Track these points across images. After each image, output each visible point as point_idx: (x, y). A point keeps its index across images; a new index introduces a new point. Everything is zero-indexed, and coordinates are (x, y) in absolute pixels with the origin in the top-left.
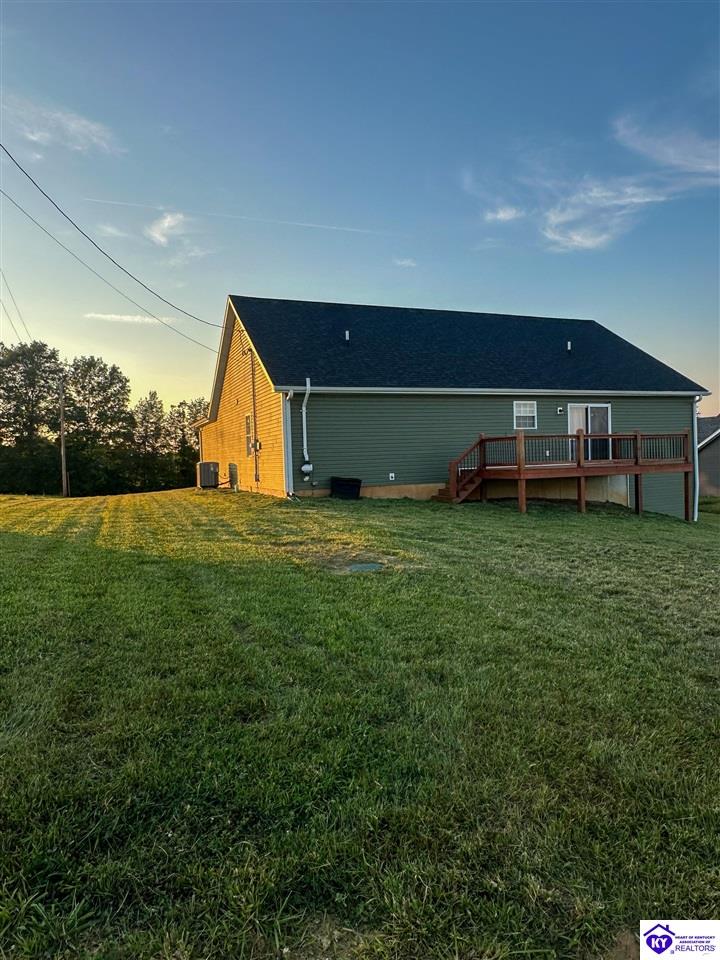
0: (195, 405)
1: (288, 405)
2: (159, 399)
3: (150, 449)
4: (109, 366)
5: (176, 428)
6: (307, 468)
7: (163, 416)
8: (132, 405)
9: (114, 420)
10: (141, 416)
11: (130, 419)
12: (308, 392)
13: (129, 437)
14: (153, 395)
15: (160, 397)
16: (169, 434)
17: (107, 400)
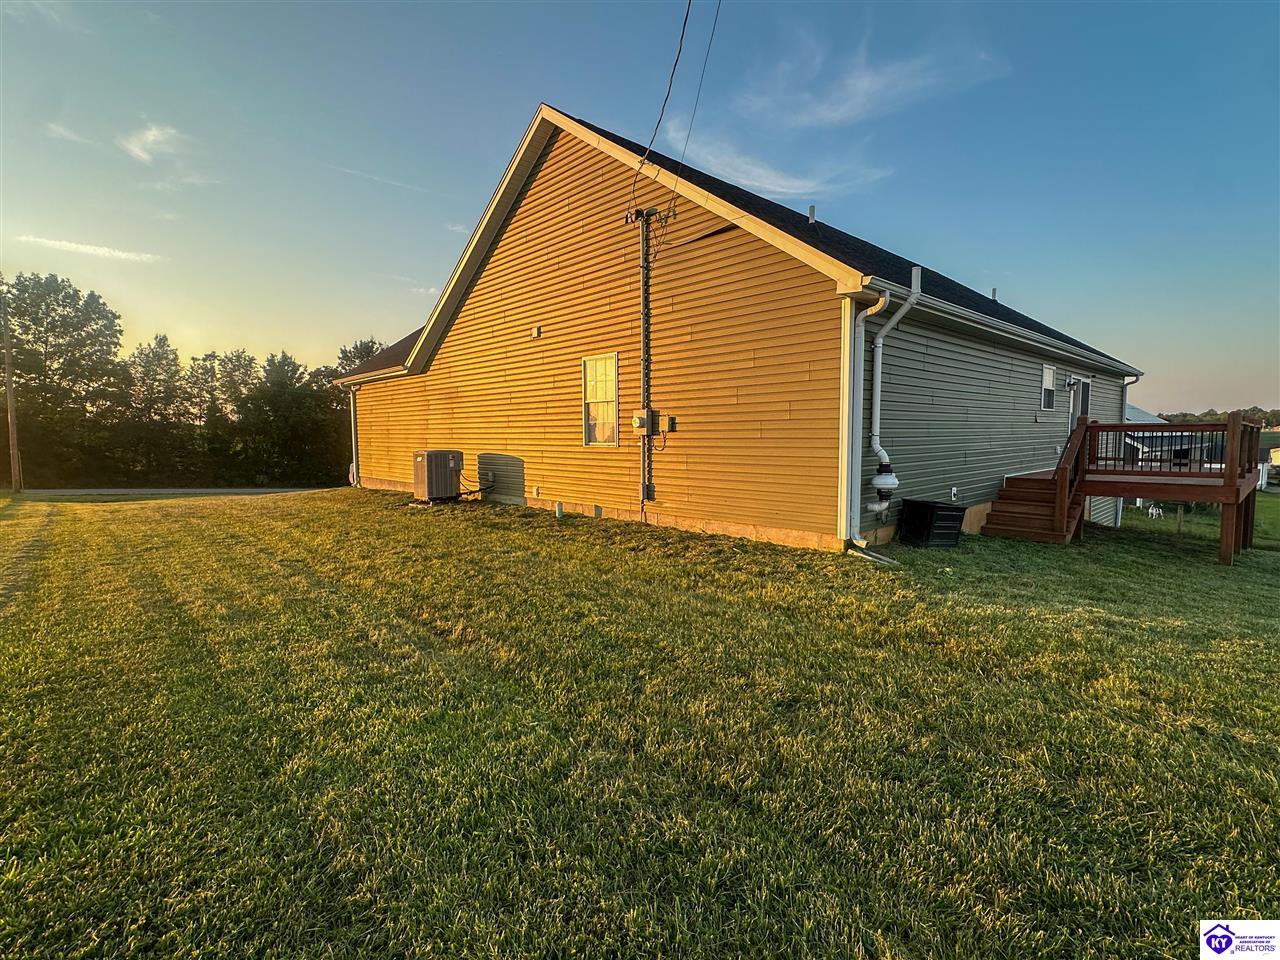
0: (230, 360)
1: (861, 329)
2: (172, 347)
3: (157, 418)
4: (84, 293)
5: (201, 390)
6: (889, 481)
7: (177, 372)
8: (125, 353)
9: (94, 372)
10: (140, 369)
11: (122, 372)
12: (913, 299)
13: (122, 399)
14: (162, 341)
15: (173, 344)
16: (189, 397)
17: (81, 343)
